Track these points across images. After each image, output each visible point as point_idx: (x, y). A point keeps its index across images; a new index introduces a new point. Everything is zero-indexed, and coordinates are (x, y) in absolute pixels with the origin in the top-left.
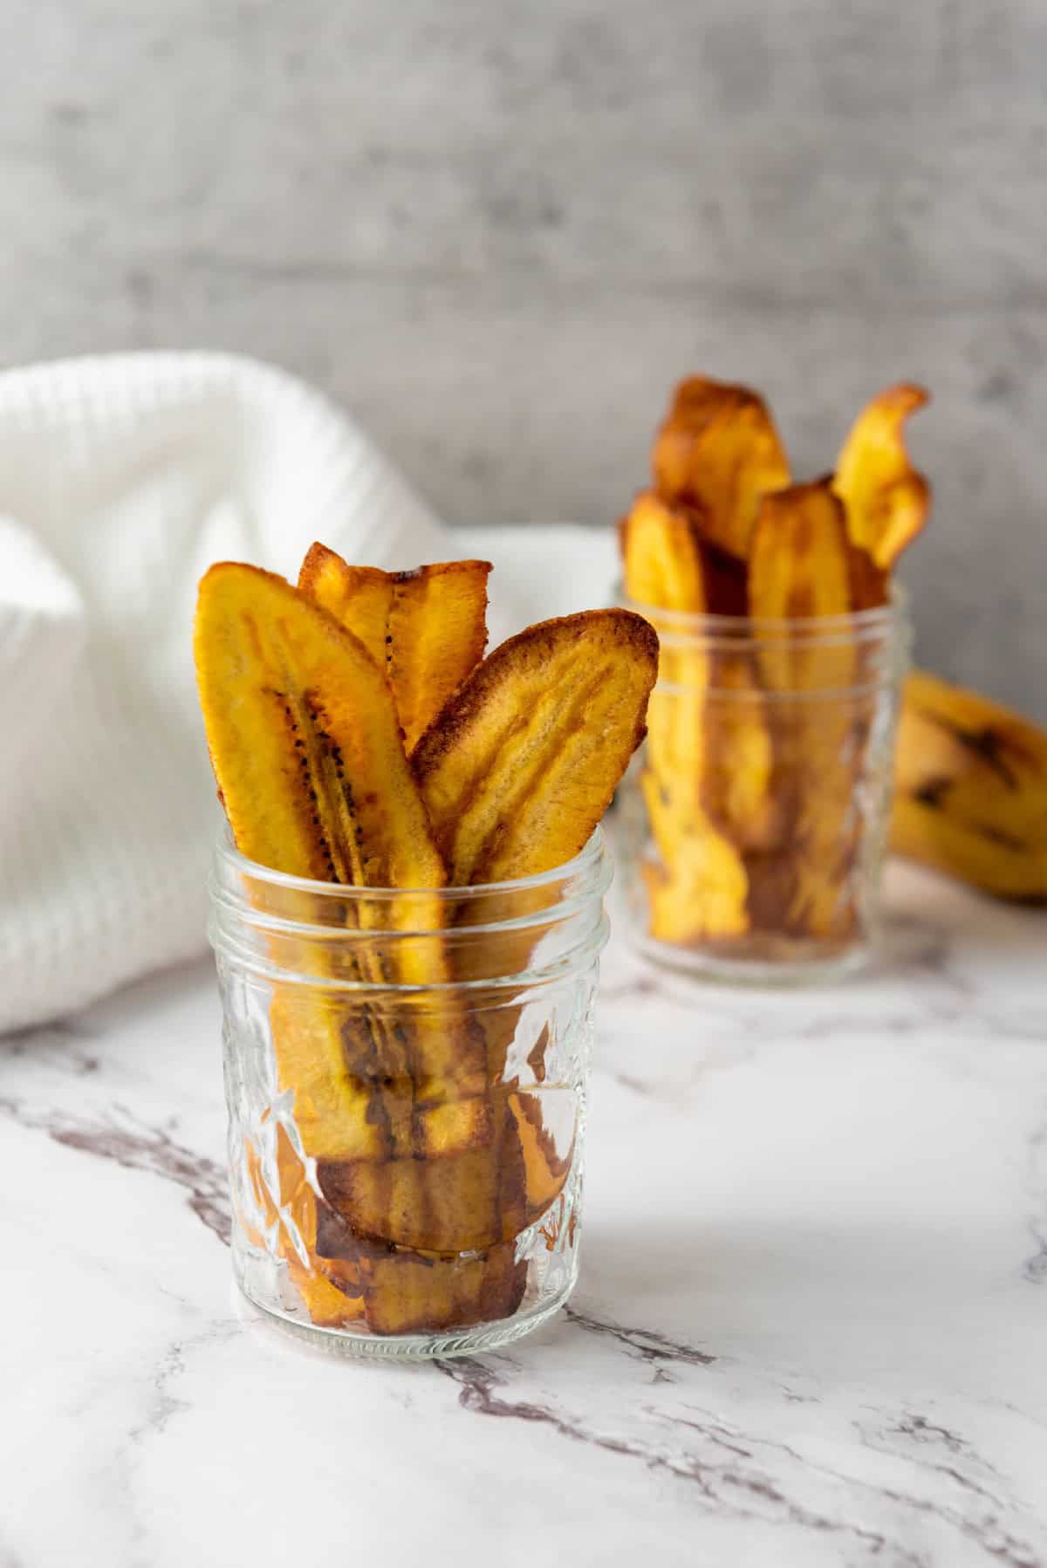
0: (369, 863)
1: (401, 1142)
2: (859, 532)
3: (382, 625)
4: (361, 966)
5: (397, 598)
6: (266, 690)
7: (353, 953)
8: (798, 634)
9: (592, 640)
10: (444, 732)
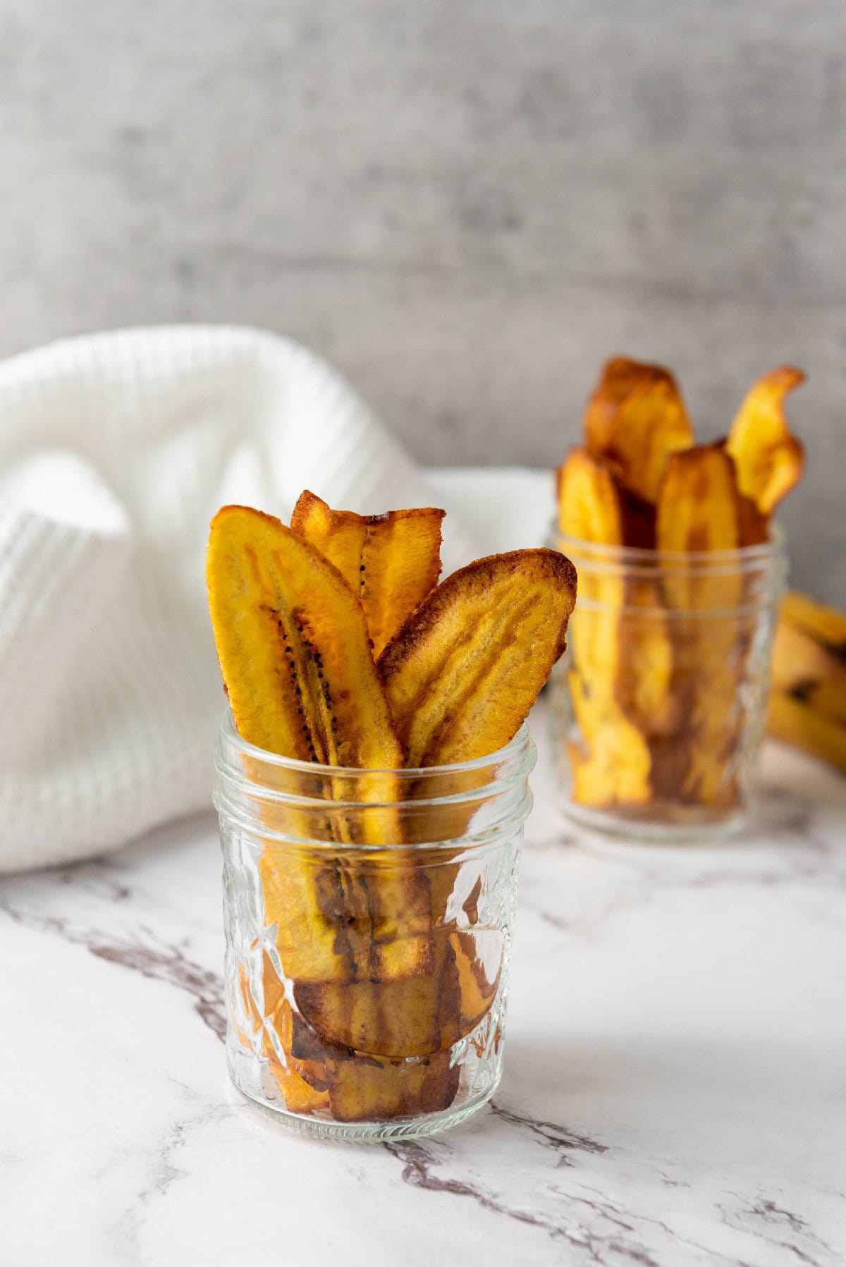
0: (341, 746)
1: (361, 967)
2: (746, 483)
3: (358, 557)
4: (333, 828)
5: (369, 536)
6: (263, 607)
7: (327, 819)
8: (696, 565)
9: (524, 573)
10: (405, 643)
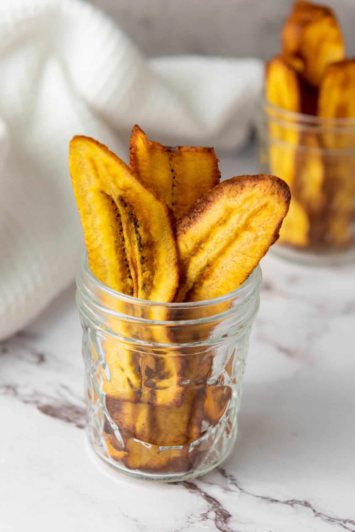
0: (145, 273)
9: (261, 189)
10: (190, 218)
